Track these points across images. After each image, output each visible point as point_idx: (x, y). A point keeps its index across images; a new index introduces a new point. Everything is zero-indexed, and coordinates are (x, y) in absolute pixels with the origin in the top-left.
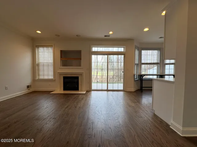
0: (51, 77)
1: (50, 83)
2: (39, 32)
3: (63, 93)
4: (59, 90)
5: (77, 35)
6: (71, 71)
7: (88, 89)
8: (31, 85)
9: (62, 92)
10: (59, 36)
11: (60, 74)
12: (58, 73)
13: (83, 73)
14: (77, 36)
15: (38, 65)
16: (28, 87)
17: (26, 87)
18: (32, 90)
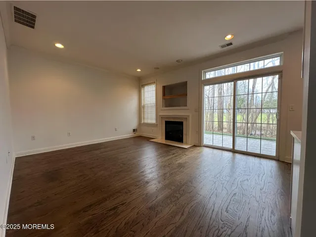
0: (154, 121)
1: (153, 128)
2: (139, 70)
3: (164, 143)
4: (161, 138)
5: (178, 59)
6: (175, 113)
7: (197, 143)
8: (136, 129)
9: (164, 141)
10: (158, 68)
11: (162, 117)
12: (160, 116)
13: (189, 116)
14: (177, 61)
15: (144, 107)
16: (134, 130)
17: (132, 131)
18: (137, 134)
